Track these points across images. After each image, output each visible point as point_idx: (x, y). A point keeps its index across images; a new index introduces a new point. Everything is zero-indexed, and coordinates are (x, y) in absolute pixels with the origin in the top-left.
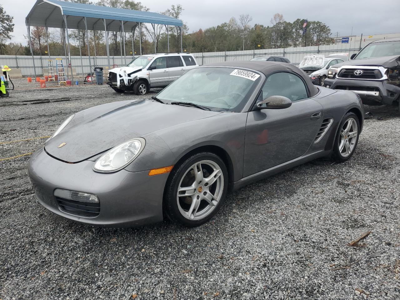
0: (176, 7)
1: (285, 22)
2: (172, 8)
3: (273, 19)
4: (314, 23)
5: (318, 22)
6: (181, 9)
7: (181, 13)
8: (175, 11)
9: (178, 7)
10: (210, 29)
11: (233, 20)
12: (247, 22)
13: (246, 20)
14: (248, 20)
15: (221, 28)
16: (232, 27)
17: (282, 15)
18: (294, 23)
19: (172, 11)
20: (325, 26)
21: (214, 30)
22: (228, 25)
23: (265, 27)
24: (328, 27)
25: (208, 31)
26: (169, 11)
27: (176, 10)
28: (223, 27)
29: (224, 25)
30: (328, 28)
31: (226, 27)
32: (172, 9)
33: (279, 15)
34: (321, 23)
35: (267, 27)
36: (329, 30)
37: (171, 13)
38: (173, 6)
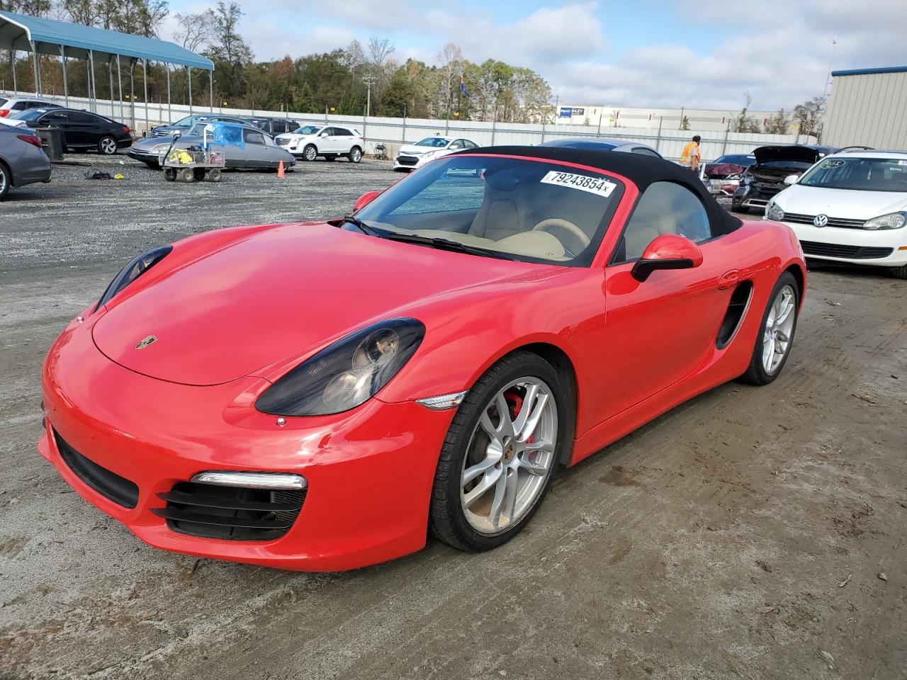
0: (227, 7)
1: (466, 62)
2: (219, 7)
3: (442, 53)
4: (521, 71)
5: (528, 70)
6: (238, 12)
7: (239, 21)
8: (225, 15)
9: (233, 8)
10: (310, 57)
11: (356, 45)
12: (384, 54)
13: (382, 48)
14: (386, 50)
15: (331, 58)
16: (355, 59)
17: (460, 48)
18: (483, 66)
19: (217, 13)
20: (542, 80)
21: (318, 61)
22: (345, 54)
23: (428, 68)
24: (546, 82)
25: (301, 62)
26: (212, 13)
27: (227, 12)
28: (336, 56)
29: (339, 53)
30: (547, 85)
31: (342, 59)
32: (219, 10)
33: (453, 47)
34: (533, 72)
35: (431, 67)
36: (548, 88)
37: (216, 17)
38: (222, 4)
